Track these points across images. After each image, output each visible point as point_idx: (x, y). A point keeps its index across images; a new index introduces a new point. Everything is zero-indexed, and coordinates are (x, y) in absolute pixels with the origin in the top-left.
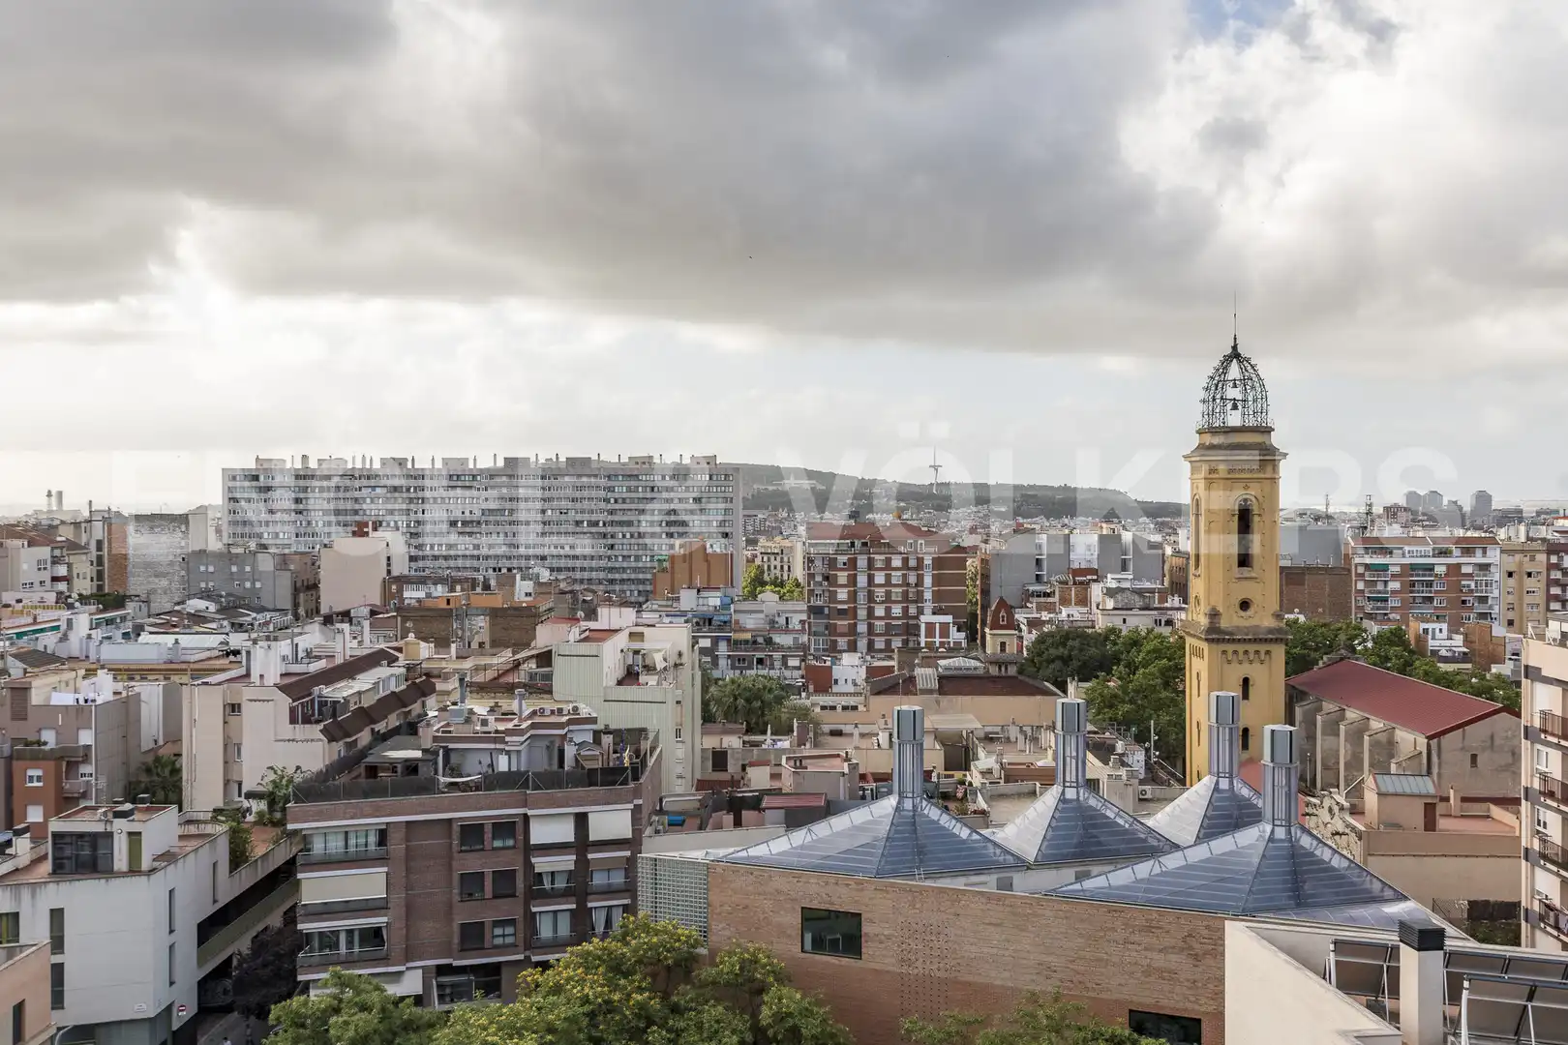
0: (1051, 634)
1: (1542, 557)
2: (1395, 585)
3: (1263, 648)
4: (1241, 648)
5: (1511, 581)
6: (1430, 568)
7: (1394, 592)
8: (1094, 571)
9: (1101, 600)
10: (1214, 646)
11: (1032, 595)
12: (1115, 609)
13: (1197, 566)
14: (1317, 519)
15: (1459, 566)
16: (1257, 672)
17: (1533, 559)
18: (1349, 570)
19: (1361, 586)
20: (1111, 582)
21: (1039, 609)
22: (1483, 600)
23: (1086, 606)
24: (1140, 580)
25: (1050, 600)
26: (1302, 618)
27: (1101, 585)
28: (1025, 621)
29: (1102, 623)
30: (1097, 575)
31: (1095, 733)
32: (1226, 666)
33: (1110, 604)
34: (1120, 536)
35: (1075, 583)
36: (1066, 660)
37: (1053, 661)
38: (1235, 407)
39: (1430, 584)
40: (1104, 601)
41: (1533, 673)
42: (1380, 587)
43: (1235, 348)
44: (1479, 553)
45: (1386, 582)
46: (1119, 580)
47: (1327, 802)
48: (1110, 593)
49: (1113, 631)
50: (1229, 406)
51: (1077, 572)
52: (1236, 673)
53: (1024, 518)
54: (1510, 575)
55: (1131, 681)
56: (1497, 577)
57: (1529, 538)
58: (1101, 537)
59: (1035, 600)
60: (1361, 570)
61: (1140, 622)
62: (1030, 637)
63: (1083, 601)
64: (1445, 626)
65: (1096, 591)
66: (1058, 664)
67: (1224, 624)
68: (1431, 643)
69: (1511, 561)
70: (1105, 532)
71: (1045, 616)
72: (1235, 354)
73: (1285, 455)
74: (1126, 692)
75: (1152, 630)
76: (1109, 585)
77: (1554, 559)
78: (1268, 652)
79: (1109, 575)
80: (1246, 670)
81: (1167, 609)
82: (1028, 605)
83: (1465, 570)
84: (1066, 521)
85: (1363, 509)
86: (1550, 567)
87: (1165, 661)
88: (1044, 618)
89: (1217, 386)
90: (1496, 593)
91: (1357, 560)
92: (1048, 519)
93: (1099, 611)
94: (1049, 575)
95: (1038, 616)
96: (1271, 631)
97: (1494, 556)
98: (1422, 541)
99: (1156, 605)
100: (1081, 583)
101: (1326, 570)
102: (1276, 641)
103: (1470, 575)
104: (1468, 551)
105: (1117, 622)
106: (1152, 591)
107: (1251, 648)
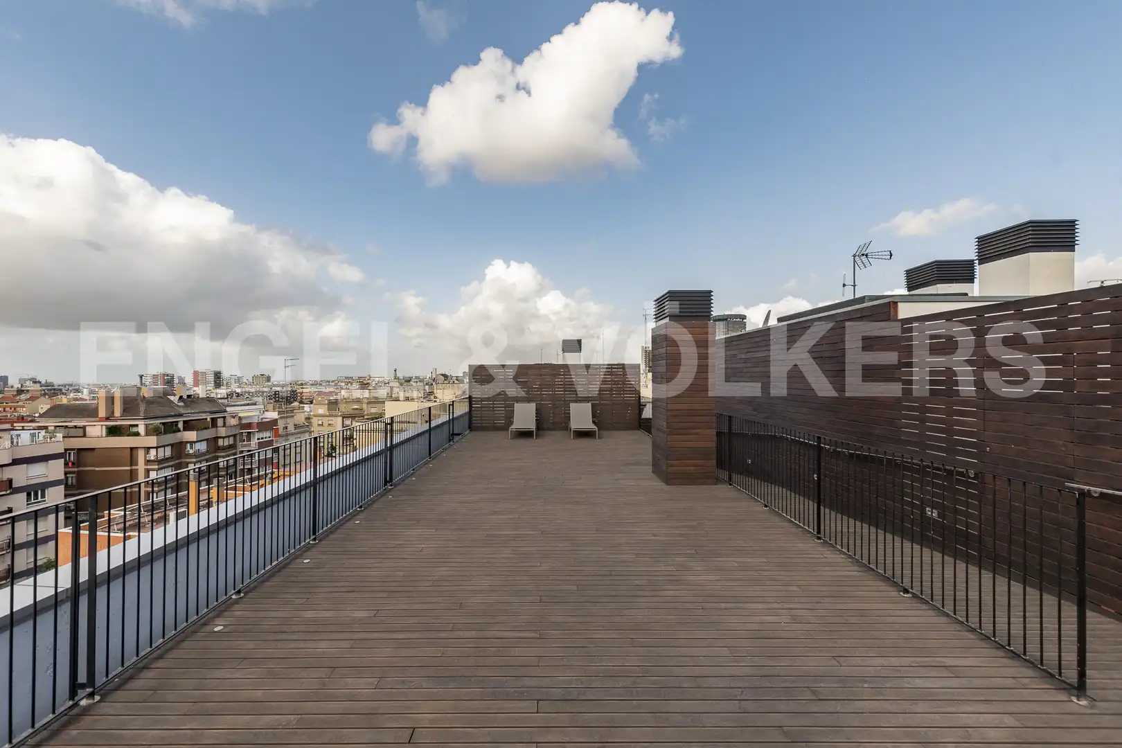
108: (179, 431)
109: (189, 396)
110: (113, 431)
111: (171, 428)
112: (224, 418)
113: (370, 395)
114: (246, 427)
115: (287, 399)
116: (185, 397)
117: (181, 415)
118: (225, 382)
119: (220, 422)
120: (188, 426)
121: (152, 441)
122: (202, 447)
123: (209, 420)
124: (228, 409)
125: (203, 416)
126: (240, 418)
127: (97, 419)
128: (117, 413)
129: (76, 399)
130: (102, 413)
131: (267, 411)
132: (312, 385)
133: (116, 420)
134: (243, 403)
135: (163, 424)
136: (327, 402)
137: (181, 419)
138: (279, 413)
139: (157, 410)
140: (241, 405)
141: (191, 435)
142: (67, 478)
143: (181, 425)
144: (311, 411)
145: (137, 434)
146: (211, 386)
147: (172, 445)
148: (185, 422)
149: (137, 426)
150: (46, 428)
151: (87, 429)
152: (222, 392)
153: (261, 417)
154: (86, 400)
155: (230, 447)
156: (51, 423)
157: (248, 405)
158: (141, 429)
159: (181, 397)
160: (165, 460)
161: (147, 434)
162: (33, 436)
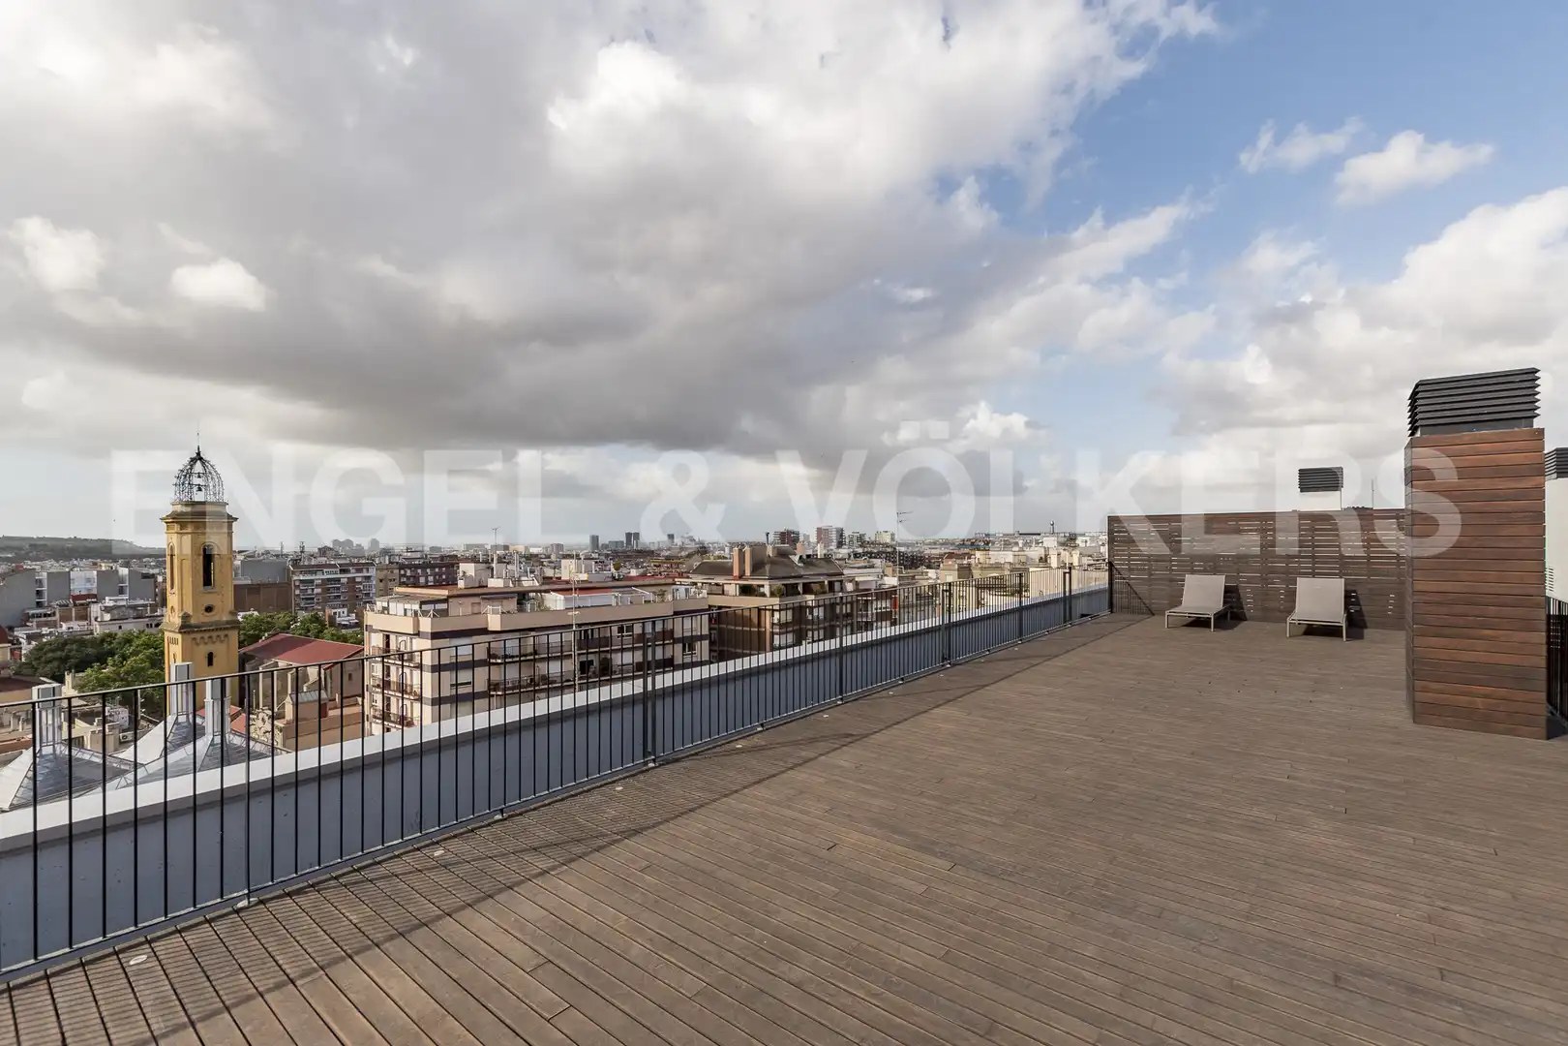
0: (49, 643)
1: (396, 571)
2: (319, 590)
3: (222, 634)
4: (206, 635)
5: (381, 584)
6: (338, 580)
7: (317, 594)
8: (95, 596)
9: (99, 615)
10: (186, 636)
11: (33, 616)
12: (111, 620)
13: (172, 588)
14: (277, 556)
15: (354, 578)
16: (218, 649)
17: (392, 572)
18: (290, 585)
19: (298, 592)
20: (109, 602)
21: (39, 626)
22: (368, 595)
23: (86, 619)
24: (134, 599)
25: (53, 618)
26: (256, 613)
27: (100, 605)
28: (25, 637)
29: (98, 630)
30: (97, 598)
31: (85, 705)
32: (195, 647)
33: (107, 617)
34: (117, 571)
35: (75, 605)
36: (64, 660)
37: (50, 662)
38: (200, 489)
39: (338, 588)
40: (102, 616)
41: (370, 629)
42: (309, 592)
43: (198, 454)
44: (365, 570)
45: (313, 589)
46: (116, 601)
47: (261, 715)
48: (107, 610)
49: (110, 635)
50: (195, 489)
51: (75, 598)
52: (203, 650)
53: (32, 561)
54: (381, 581)
55: (123, 666)
56: (374, 582)
57: (390, 562)
58: (100, 573)
59: (35, 620)
60: (297, 583)
61: (131, 626)
62: (26, 648)
63: (84, 616)
64: (345, 610)
65: (95, 610)
66: (55, 664)
67: (193, 621)
68: (338, 619)
69: (382, 575)
70: (103, 569)
71: (45, 630)
72: (199, 457)
73: (236, 519)
74: (119, 674)
75: (143, 631)
76: (107, 604)
77: (402, 572)
78: (226, 636)
79: (107, 598)
80: (210, 648)
81: (157, 616)
82: (30, 624)
83: (358, 580)
84: (75, 562)
85: (298, 550)
86: (401, 576)
87: (152, 650)
88: (44, 632)
89: (185, 476)
90: (374, 591)
91: (295, 578)
92: (58, 562)
93: (99, 622)
94: (49, 601)
95: (39, 631)
96: (227, 622)
97: (372, 572)
98: (334, 566)
99: (149, 614)
100: (82, 605)
101: (274, 585)
102: (233, 628)
103: (360, 583)
104: (359, 571)
105: (114, 629)
106: (145, 606)
107: (214, 634)
108: (799, 594)
109: (808, 556)
110: (746, 590)
111: (790, 590)
112: (841, 581)
113: (1014, 559)
114: (862, 591)
115: (913, 562)
116: (805, 557)
117: (800, 577)
118: (847, 541)
119: (837, 586)
120: (807, 589)
121: (776, 601)
122: (819, 613)
123: (826, 583)
124: (845, 572)
125: (822, 579)
126: (857, 583)
127: (731, 577)
128: (748, 573)
129: (719, 557)
130: (736, 573)
131: (886, 575)
132: (942, 544)
133: (746, 580)
134: (860, 565)
135: (785, 585)
136: (956, 567)
137: (800, 581)
138: (900, 578)
139: (781, 571)
140: (859, 568)
141: (810, 598)
142: (710, 634)
143: (800, 589)
144: (938, 578)
145: (763, 595)
146: (833, 546)
147: (793, 609)
148: (804, 584)
149: (763, 586)
150: (695, 584)
151: (725, 586)
152: (844, 551)
153: (879, 582)
154: (726, 558)
155: (848, 615)
156: (699, 579)
157: (865, 567)
158: (766, 590)
159: (801, 557)
160: (786, 624)
161: (772, 594)
162: (687, 590)
